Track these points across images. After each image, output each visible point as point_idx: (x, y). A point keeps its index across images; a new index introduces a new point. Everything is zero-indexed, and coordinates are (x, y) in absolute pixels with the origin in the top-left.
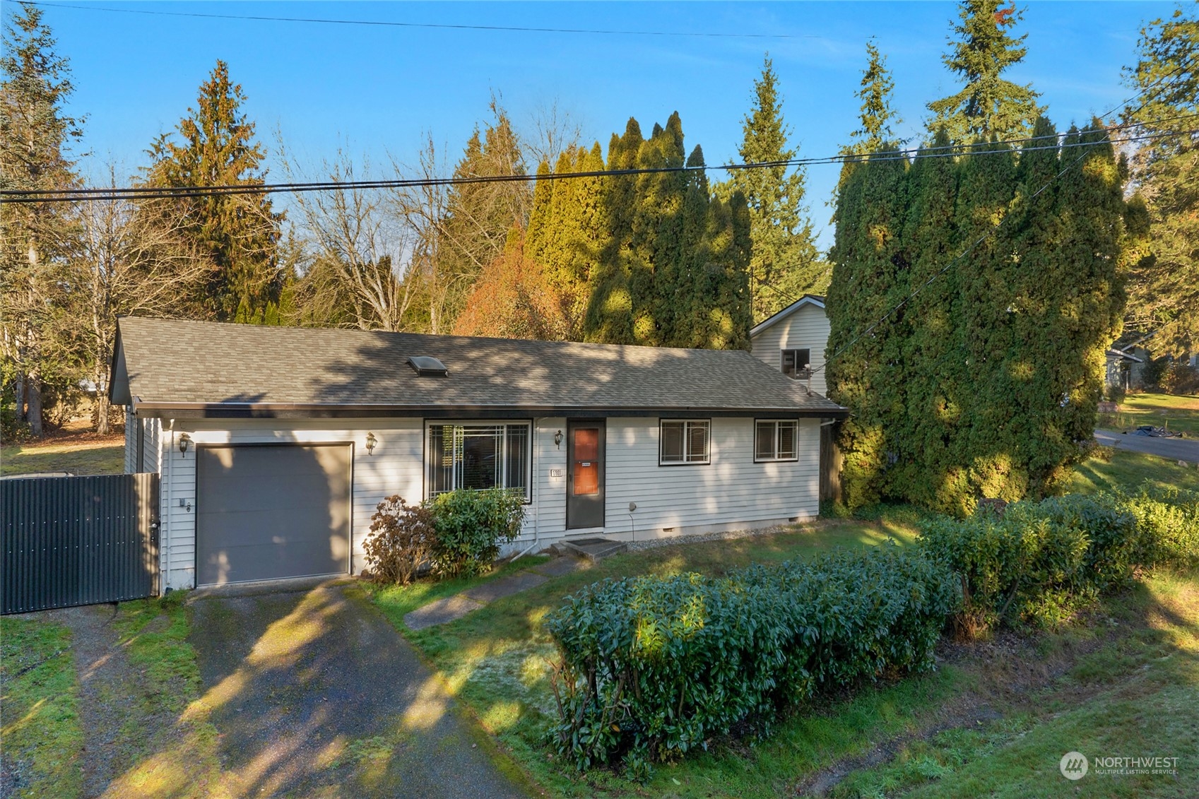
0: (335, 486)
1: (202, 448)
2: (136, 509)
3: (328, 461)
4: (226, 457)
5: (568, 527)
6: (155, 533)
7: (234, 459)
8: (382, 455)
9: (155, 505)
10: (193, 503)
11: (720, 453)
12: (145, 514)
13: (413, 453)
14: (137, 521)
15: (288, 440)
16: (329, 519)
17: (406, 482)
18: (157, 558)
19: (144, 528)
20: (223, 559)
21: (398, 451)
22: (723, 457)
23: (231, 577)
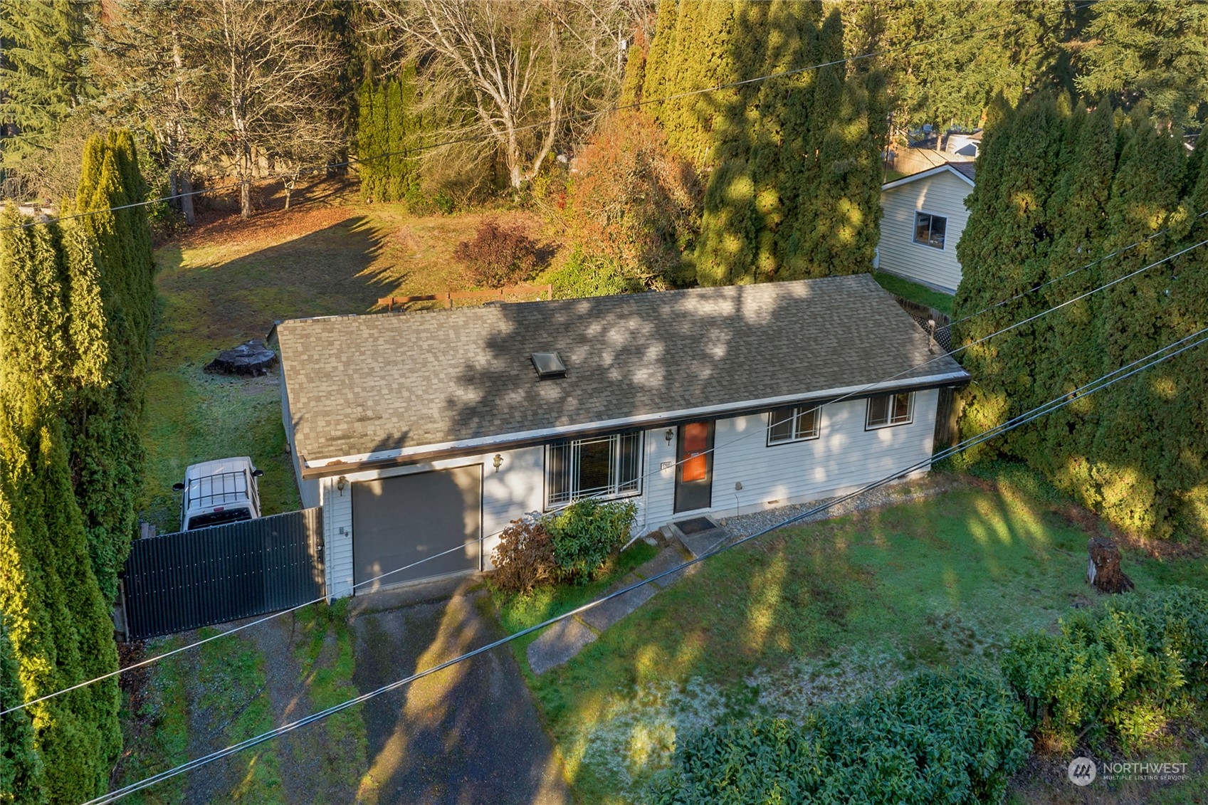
0: (469, 499)
1: (356, 486)
2: (308, 536)
3: (462, 480)
4: (377, 488)
5: (675, 511)
6: (321, 555)
7: (383, 488)
8: (510, 469)
9: (320, 532)
10: (349, 529)
11: (832, 425)
12: (312, 540)
13: (536, 464)
14: (307, 546)
15: (427, 469)
16: (463, 526)
17: (531, 489)
18: (323, 571)
19: (313, 551)
20: (376, 568)
21: (524, 464)
22: (834, 430)
23: (384, 581)
